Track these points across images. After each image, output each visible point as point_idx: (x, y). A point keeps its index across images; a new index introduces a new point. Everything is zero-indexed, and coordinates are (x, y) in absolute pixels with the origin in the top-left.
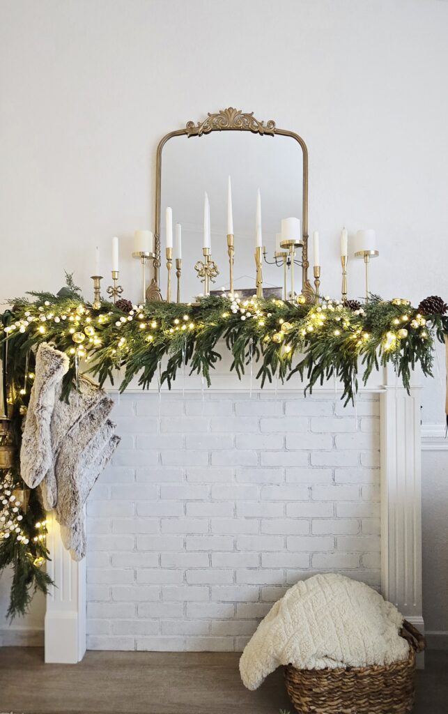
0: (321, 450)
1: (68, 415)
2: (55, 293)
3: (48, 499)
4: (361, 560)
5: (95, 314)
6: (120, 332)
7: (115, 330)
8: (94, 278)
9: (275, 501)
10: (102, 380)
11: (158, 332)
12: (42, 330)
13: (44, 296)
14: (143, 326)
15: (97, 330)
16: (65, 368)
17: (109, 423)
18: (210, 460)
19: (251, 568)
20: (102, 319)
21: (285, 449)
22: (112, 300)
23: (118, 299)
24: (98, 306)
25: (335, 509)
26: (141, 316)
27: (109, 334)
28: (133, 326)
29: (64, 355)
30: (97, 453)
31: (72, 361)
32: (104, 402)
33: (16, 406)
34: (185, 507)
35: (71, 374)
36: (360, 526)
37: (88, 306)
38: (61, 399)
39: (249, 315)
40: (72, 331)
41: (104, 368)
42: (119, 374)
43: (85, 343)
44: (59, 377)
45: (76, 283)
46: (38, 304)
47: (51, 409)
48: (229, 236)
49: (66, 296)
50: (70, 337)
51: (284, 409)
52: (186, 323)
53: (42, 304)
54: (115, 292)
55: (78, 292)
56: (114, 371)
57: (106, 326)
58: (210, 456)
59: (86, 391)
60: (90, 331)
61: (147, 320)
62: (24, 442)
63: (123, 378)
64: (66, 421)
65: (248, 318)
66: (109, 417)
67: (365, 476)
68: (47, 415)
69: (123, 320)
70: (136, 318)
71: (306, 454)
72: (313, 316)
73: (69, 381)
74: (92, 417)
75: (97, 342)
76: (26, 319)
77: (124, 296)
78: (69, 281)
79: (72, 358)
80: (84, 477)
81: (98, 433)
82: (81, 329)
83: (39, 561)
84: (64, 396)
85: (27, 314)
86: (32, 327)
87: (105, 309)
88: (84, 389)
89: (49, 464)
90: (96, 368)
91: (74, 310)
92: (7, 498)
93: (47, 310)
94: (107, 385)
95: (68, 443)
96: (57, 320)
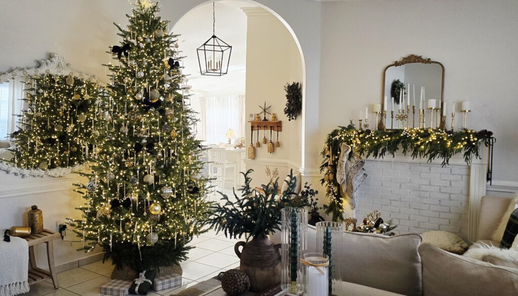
0: (445, 186)
1: (351, 165)
2: (346, 126)
3: (344, 188)
4: (460, 230)
5: (359, 134)
6: (367, 140)
7: (365, 139)
8: (360, 120)
9: (425, 204)
10: (360, 155)
11: (378, 140)
12: (343, 138)
13: (343, 128)
14: (373, 138)
15: (359, 139)
16: (350, 150)
17: (363, 169)
18: (400, 186)
19: (415, 227)
20: (361, 136)
21: (430, 185)
22: (365, 129)
23: (367, 129)
24: (360, 131)
25: (450, 209)
26: (373, 135)
27: (363, 140)
28: (370, 138)
29: (349, 146)
30: (359, 178)
31: (352, 148)
32: (362, 162)
33: (335, 161)
34: (391, 202)
35: (351, 152)
36: (461, 216)
37: (357, 131)
38: (348, 160)
39: (410, 135)
40: (352, 139)
41: (361, 151)
42: (366, 153)
43: (356, 143)
44: (348, 153)
45: (353, 123)
46: (342, 131)
47: (345, 162)
48: (408, 106)
49: (351, 127)
50: (351, 141)
51: (430, 170)
52: (388, 137)
53: (343, 131)
54: (366, 126)
55: (354, 126)
56: (364, 152)
57: (362, 138)
58: (400, 185)
59: (355, 158)
60: (358, 139)
61: (375, 136)
62: (338, 171)
63: (367, 154)
64: (350, 166)
65: (410, 137)
66: (363, 167)
67: (464, 198)
68: (344, 164)
69: (368, 136)
70: (372, 136)
71: (439, 188)
72: (432, 136)
73: (351, 155)
74: (357, 166)
75: (359, 142)
76: (339, 135)
77: (369, 128)
78: (351, 122)
79: (352, 147)
80: (355, 184)
81: (359, 171)
82: (354, 139)
83: (341, 210)
84: (349, 159)
85: (339, 134)
86: (340, 138)
87: (362, 133)
88: (355, 157)
89: (345, 178)
90: (359, 151)
91: (353, 132)
92: (332, 188)
93: (345, 132)
94: (362, 156)
95: (350, 173)
96: (348, 136)
